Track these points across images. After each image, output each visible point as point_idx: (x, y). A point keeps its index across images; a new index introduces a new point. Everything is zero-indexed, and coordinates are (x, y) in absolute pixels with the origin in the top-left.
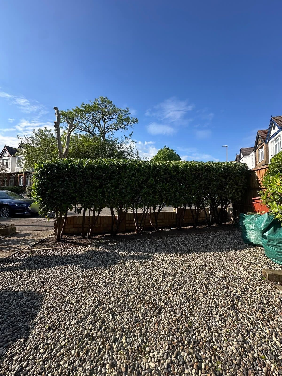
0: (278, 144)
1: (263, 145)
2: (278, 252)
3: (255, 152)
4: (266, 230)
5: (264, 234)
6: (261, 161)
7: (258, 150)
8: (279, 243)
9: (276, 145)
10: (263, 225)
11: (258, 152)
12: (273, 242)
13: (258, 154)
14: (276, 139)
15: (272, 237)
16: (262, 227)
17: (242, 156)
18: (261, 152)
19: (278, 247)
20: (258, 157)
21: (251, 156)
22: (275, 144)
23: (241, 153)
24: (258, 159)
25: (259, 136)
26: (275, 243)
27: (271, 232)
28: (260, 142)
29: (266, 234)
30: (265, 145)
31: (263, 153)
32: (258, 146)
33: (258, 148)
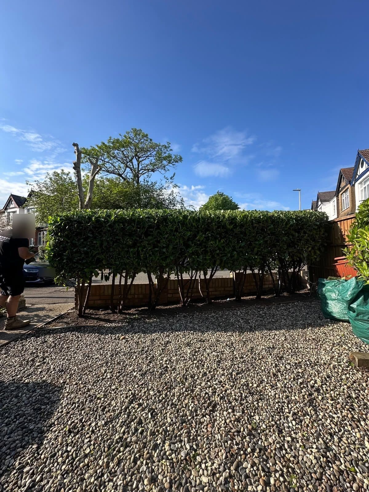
1: (348, 188)
3: (338, 196)
4: (353, 300)
5: (351, 305)
6: (345, 209)
7: (342, 194)
9: (365, 188)
10: (349, 293)
11: (341, 197)
12: (363, 316)
13: (342, 200)
14: (364, 179)
15: (361, 309)
16: (348, 296)
17: (320, 203)
20: (342, 204)
21: (332, 202)
22: (364, 186)
23: (318, 199)
24: (342, 207)
25: (342, 175)
26: (366, 318)
27: (361, 302)
28: (343, 184)
29: (354, 306)
30: (350, 188)
31: (348, 198)
32: (340, 189)
33: (340, 192)
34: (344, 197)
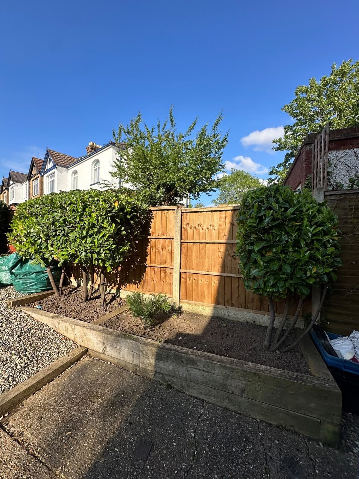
0: (53, 180)
1: (38, 177)
2: (23, 283)
3: (29, 181)
4: (13, 267)
5: (12, 271)
6: (35, 195)
7: (33, 181)
8: (24, 276)
9: (51, 182)
10: (11, 263)
11: (32, 183)
12: (19, 276)
13: (32, 186)
14: (51, 174)
15: (19, 272)
16: (10, 265)
17: (11, 182)
18: (36, 184)
19: (24, 279)
20: (32, 190)
21: (24, 184)
22: (50, 180)
23: (10, 177)
24: (32, 192)
25: (33, 164)
26: (21, 277)
27: (18, 268)
28: (34, 172)
29: (14, 271)
30: (40, 177)
31: (38, 185)
32: (32, 175)
33: (32, 178)
34: (35, 184)
